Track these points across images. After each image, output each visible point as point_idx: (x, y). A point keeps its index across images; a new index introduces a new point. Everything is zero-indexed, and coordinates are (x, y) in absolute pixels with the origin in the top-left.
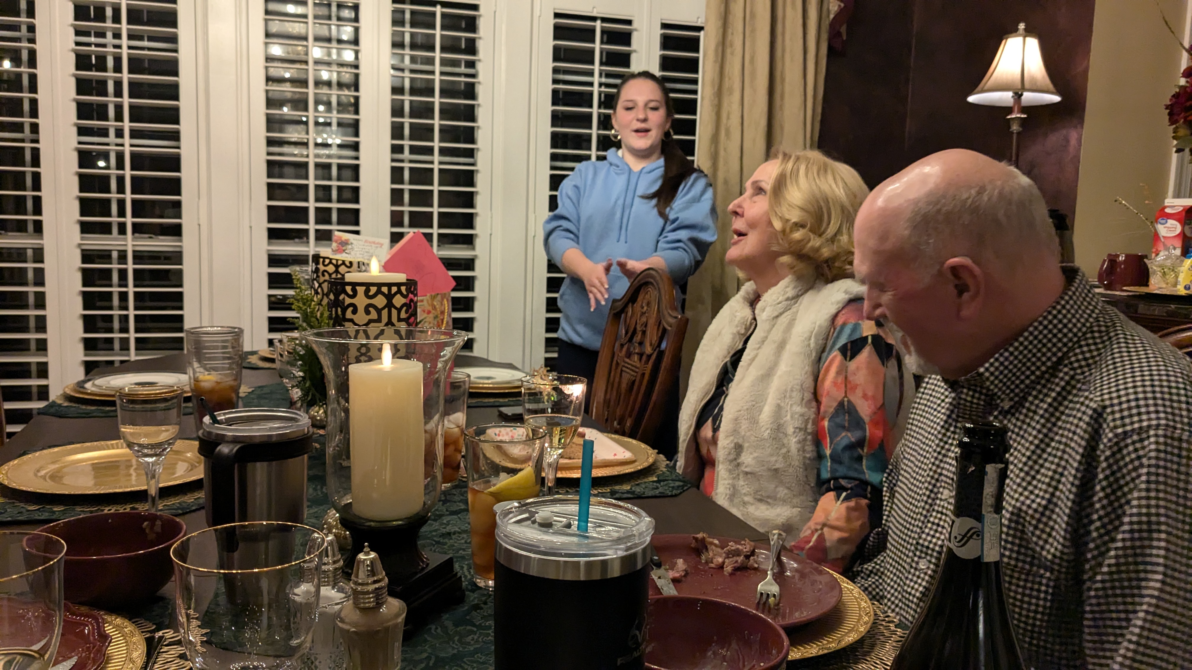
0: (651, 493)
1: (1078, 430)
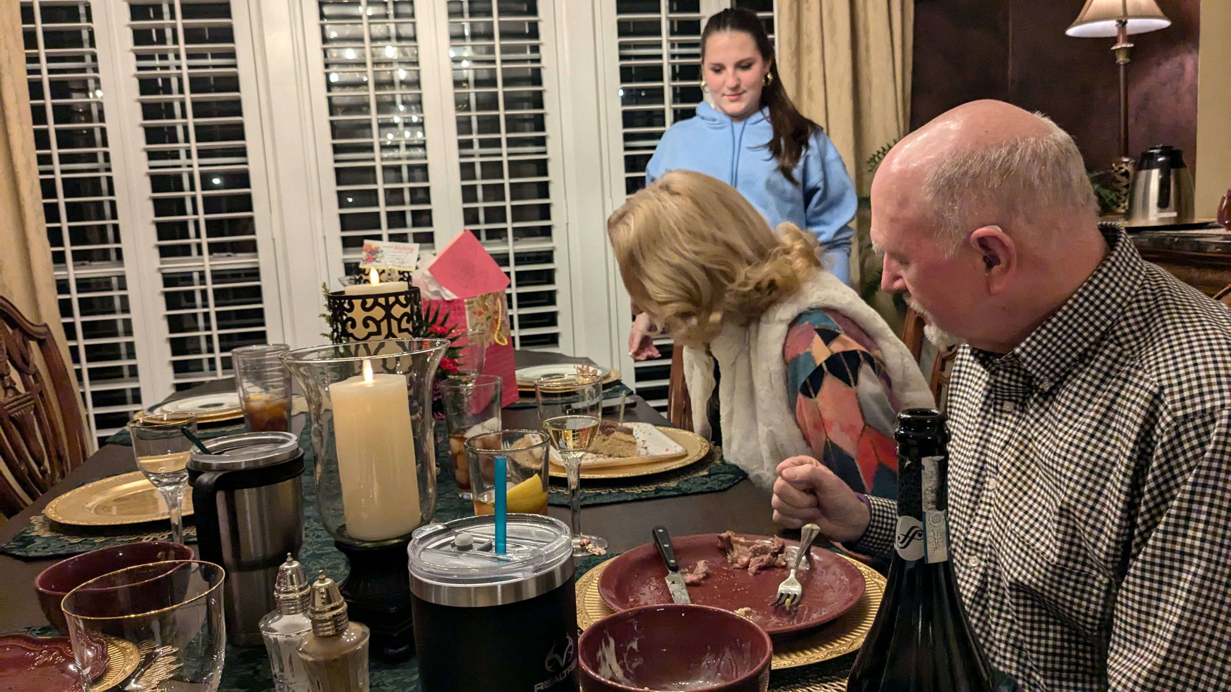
0: (699, 489)
1: (1131, 414)
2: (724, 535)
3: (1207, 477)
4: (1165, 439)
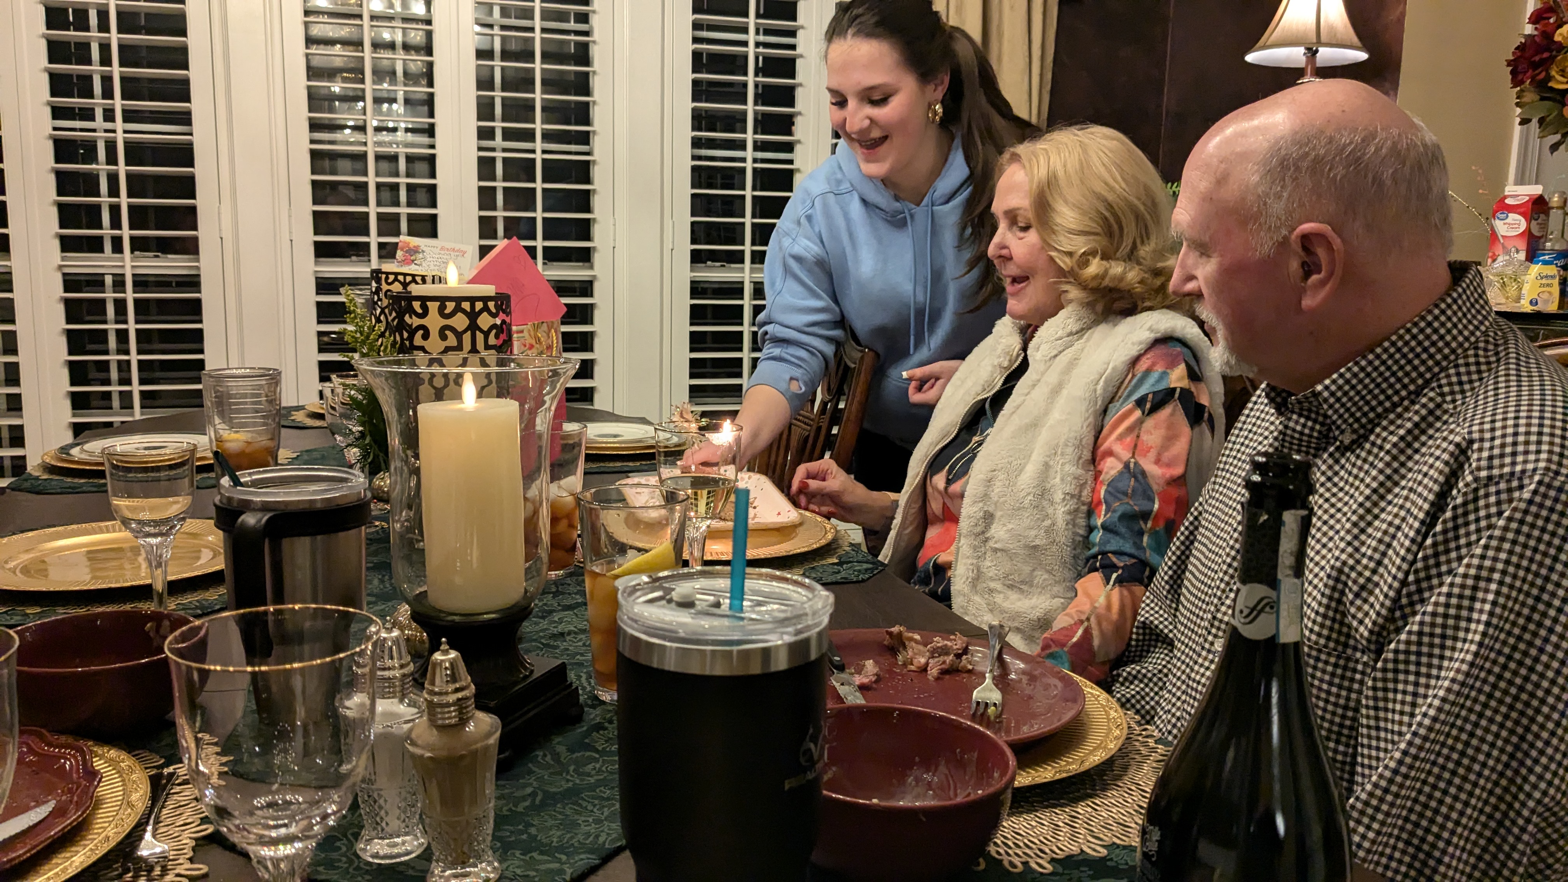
0: (832, 579)
1: (1432, 472)
2: (895, 629)
3: (1498, 549)
4: (1459, 500)
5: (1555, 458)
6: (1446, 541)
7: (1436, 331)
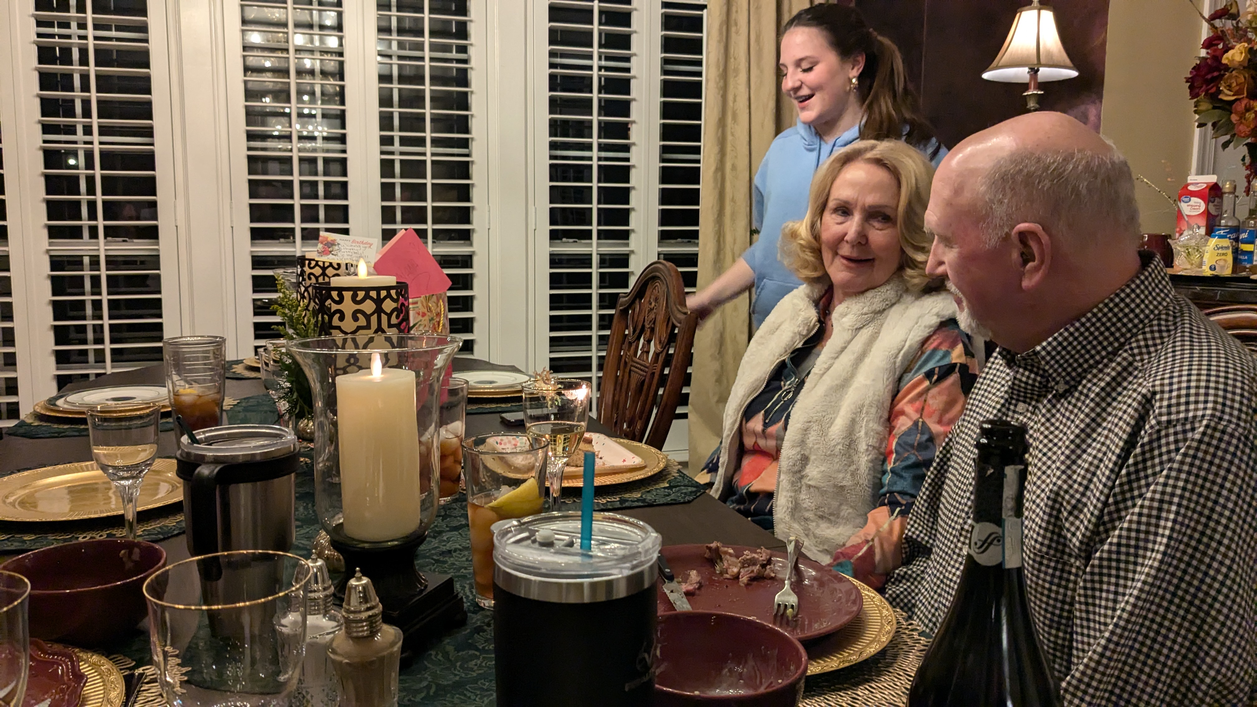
0: (662, 499)
1: (1125, 416)
2: (713, 543)
3: (1177, 479)
4: (1146, 439)
5: (1219, 407)
6: (1137, 472)
7: (1127, 305)
